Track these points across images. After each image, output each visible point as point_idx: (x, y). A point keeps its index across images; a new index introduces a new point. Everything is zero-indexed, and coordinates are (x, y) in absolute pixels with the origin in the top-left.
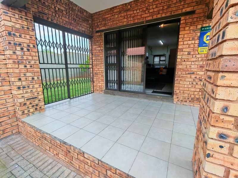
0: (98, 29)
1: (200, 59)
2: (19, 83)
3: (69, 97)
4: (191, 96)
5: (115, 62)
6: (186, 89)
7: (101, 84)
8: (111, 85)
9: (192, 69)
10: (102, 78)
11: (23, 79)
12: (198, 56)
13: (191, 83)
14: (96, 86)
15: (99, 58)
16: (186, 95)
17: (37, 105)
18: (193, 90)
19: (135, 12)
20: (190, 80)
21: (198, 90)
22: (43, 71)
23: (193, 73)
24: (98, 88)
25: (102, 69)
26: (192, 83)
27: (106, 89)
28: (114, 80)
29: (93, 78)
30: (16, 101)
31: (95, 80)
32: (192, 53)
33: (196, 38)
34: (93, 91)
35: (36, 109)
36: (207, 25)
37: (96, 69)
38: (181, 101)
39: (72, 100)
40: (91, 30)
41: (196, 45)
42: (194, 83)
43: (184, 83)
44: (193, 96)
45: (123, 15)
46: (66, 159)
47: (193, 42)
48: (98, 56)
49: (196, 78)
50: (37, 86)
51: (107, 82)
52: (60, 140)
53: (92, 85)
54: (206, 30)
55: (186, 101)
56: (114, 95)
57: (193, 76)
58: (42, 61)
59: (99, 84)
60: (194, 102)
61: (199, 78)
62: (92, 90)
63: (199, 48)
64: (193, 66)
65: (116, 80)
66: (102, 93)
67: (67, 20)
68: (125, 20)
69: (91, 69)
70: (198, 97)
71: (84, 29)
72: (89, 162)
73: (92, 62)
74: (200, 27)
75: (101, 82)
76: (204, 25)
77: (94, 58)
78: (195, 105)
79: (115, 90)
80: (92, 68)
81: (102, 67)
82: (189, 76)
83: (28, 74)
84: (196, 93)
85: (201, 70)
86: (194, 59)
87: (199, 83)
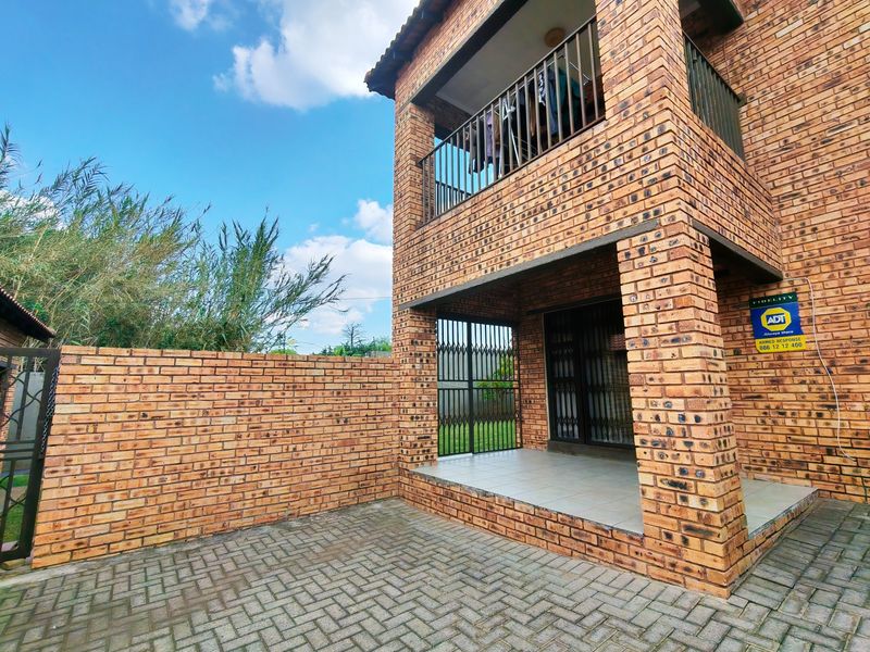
0: (531, 308)
1: (765, 365)
2: (411, 411)
3: (472, 451)
4: (768, 454)
5: (572, 375)
6: (751, 436)
7: (539, 427)
8: (565, 429)
9: (753, 388)
10: (542, 412)
11: (418, 404)
12: (759, 358)
13: (759, 422)
14: (528, 431)
15: (535, 366)
16: (756, 453)
17: (428, 451)
18: (769, 438)
19: (606, 275)
20: (756, 413)
21: (782, 439)
22: (441, 392)
23: (759, 397)
24: (533, 437)
25: (541, 391)
26: (763, 422)
27: (552, 439)
28: (572, 417)
29: (520, 411)
30: (404, 439)
31: (525, 416)
32: (744, 351)
33: (744, 320)
34: (522, 443)
35: (427, 457)
36: (762, 295)
37: (527, 391)
38: (746, 468)
39: (476, 457)
40: (516, 310)
41: (749, 335)
42: (769, 421)
43: (744, 422)
44: (773, 455)
45: (580, 281)
46: (484, 523)
47: (740, 328)
48: (533, 362)
49: (768, 407)
50: (431, 417)
51: (555, 420)
52: (477, 491)
53: (519, 430)
54: (761, 304)
55: (761, 470)
56: (573, 454)
57: (761, 405)
58: (441, 378)
59: (534, 427)
60: (781, 471)
61: (777, 408)
62: (519, 441)
63: (758, 341)
64: (753, 381)
65: (575, 416)
66: (544, 449)
67: (476, 303)
68: (587, 290)
69: (517, 391)
70: (788, 458)
71: (503, 313)
72: (521, 515)
73: (519, 374)
74: (747, 298)
75: (539, 422)
76: (755, 296)
77: (522, 367)
78: (786, 480)
79: (575, 441)
80: (519, 389)
81: (542, 386)
82: (750, 404)
83: (424, 398)
84: (779, 447)
85: (775, 389)
86: (753, 366)
87: (780, 421)
